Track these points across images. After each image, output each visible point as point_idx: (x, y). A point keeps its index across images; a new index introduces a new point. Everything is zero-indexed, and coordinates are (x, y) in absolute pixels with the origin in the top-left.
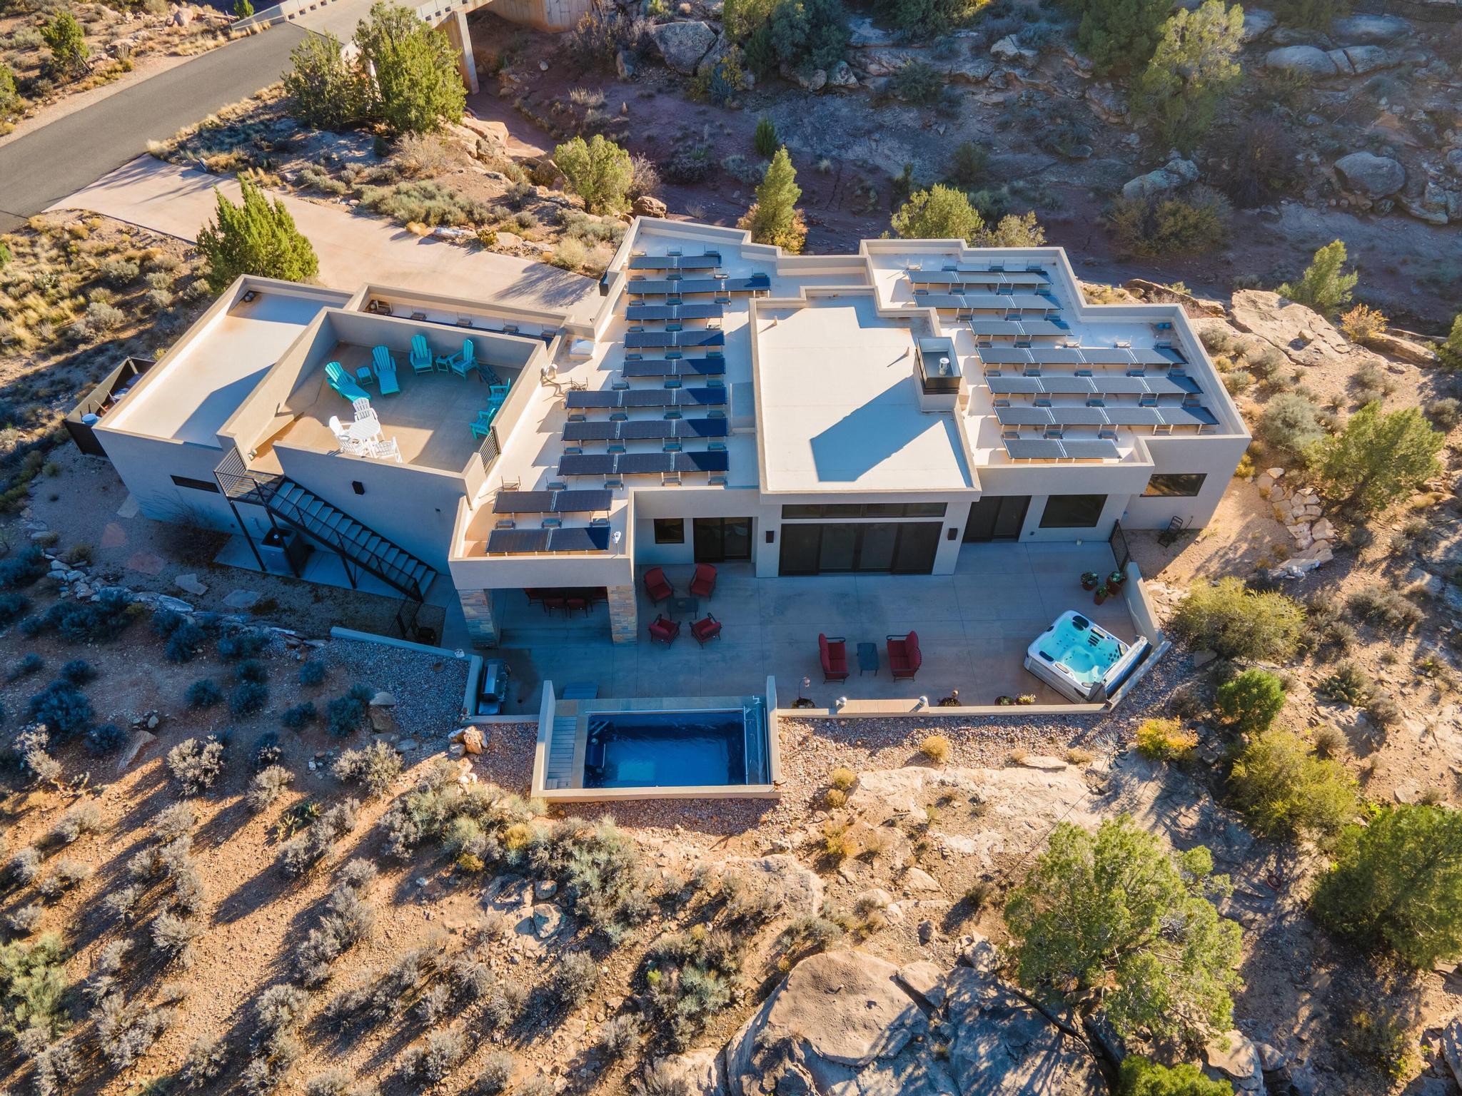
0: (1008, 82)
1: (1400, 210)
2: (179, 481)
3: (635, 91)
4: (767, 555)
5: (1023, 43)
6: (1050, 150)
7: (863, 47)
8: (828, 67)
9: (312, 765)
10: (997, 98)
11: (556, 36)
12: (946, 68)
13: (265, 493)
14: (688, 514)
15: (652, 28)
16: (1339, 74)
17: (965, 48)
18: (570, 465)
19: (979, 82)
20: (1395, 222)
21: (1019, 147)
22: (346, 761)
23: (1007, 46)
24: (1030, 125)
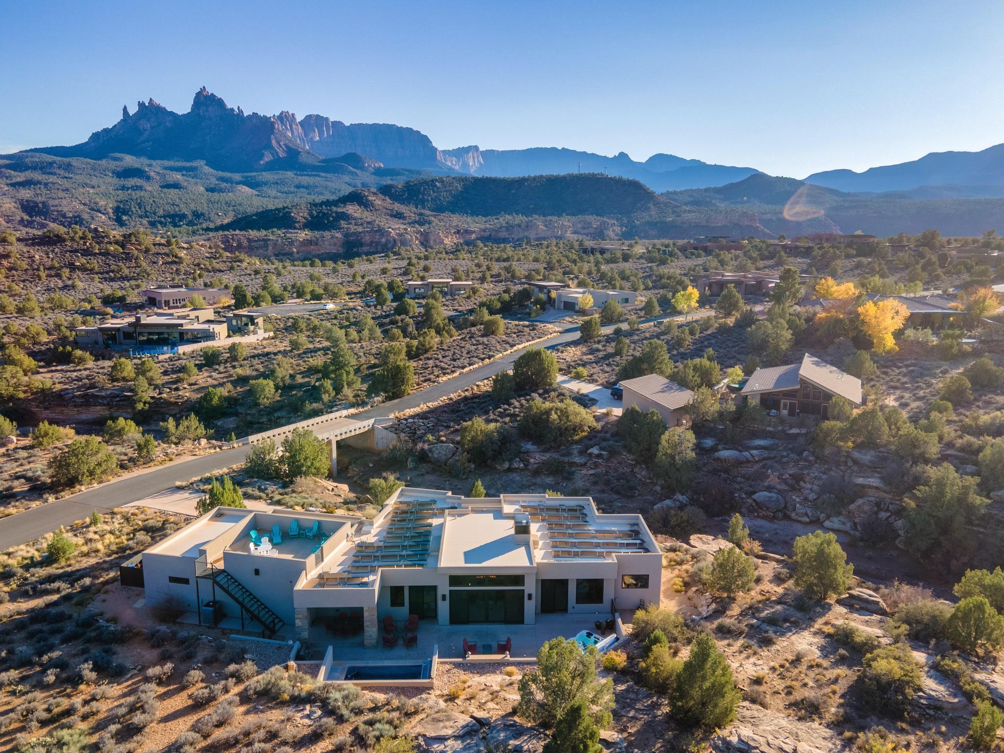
0: (596, 465)
1: (787, 517)
2: (173, 580)
3: (415, 473)
4: (444, 608)
5: (601, 449)
6: (618, 492)
7: (527, 452)
8: (511, 460)
9: (214, 675)
10: (591, 472)
11: (379, 453)
12: (566, 459)
13: (214, 575)
14: (406, 583)
15: (426, 447)
16: (748, 461)
17: (575, 452)
18: (355, 565)
19: (584, 465)
20: (785, 523)
22: (232, 667)
23: (595, 451)
24: (608, 483)
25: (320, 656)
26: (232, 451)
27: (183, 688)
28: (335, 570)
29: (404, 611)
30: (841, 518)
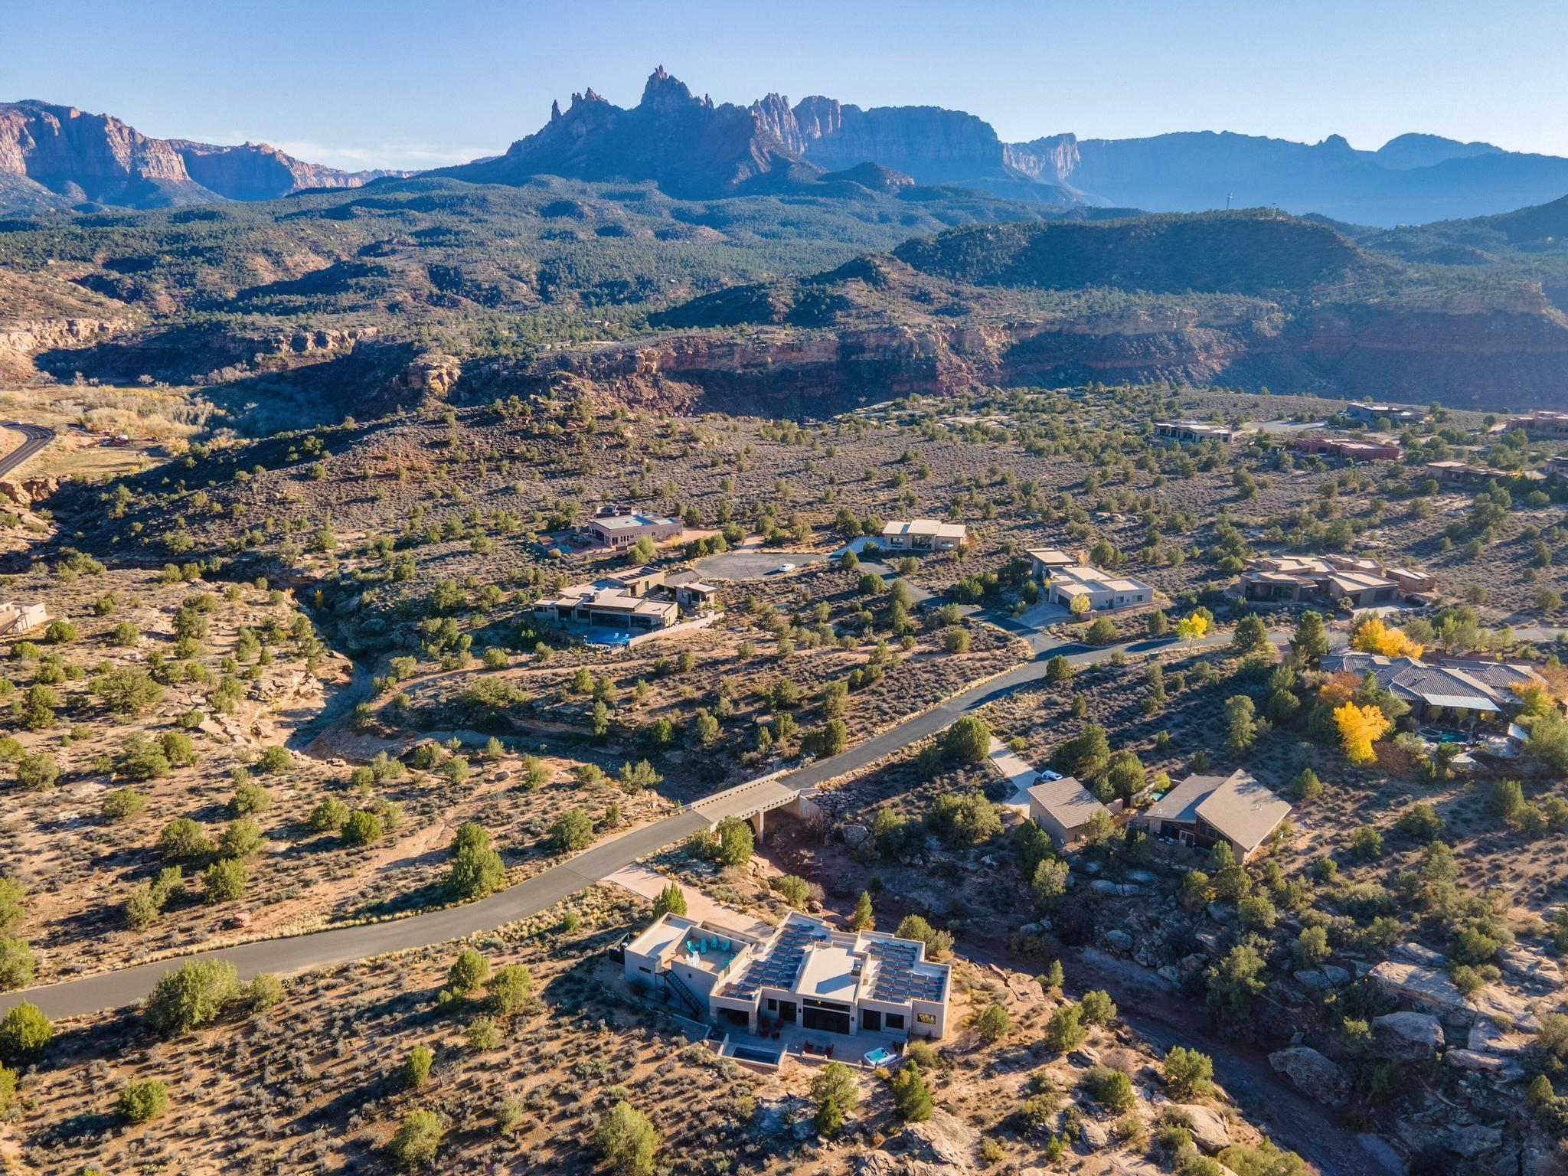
0: (986, 874)
1: (1131, 957)
2: (641, 968)
3: (828, 853)
4: (800, 1017)
5: (994, 859)
6: (995, 907)
7: (929, 849)
8: (912, 856)
10: (980, 880)
11: (803, 821)
12: (960, 864)
13: (666, 973)
14: (778, 999)
15: (842, 826)
16: (1118, 896)
17: (972, 857)
18: (748, 979)
19: (975, 872)
20: (1128, 962)
21: (983, 904)
22: (675, 1039)
23: (987, 859)
24: (991, 894)
25: (722, 1039)
26: (677, 819)
27: (650, 1046)
28: (736, 981)
29: (776, 1013)
30: (1174, 968)
